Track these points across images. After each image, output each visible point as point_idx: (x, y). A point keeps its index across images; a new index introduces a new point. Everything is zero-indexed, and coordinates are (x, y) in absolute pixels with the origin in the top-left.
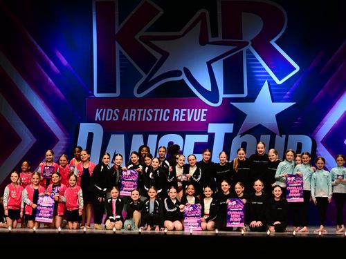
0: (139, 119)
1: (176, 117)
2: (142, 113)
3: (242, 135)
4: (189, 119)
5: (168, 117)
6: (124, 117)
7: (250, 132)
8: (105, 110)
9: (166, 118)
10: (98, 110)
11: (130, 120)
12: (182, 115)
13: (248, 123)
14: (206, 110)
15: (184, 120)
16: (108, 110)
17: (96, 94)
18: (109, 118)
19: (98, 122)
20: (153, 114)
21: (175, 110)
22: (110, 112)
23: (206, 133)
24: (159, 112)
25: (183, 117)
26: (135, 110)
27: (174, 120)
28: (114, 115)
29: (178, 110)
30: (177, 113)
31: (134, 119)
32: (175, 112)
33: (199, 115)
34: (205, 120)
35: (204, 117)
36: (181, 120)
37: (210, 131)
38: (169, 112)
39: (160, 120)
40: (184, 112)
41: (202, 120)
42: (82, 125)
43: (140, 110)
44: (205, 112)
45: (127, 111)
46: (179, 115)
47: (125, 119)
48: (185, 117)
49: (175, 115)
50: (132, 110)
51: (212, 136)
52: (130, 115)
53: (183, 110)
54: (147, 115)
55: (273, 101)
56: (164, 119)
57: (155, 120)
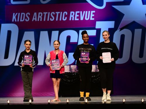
0: (45, 20)
1: (72, 18)
2: (47, 15)
3: (121, 29)
4: (82, 19)
5: (66, 18)
6: (33, 19)
7: (127, 27)
8: (19, 14)
9: (65, 18)
10: (14, 14)
11: (38, 20)
12: (77, 16)
13: (125, 20)
14: (94, 12)
15: (78, 19)
16: (22, 14)
17: (13, 2)
18: (22, 19)
19: (14, 23)
20: (55, 16)
21: (71, 12)
22: (23, 15)
23: (94, 29)
24: (59, 14)
25: (77, 18)
26: (42, 14)
27: (70, 19)
28: (26, 18)
29: (73, 12)
30: (72, 14)
31: (41, 20)
32: (71, 14)
33: (89, 16)
34: (93, 19)
35: (93, 17)
36: (76, 19)
37: (97, 27)
38: (67, 14)
39: (60, 20)
40: (78, 14)
41: (92, 19)
42: (3, 25)
43: (45, 13)
44: (93, 13)
45: (35, 14)
46: (74, 16)
47: (34, 20)
48: (79, 17)
49: (71, 16)
50: (39, 13)
51: (99, 31)
52: (38, 17)
53: (77, 12)
54: (50, 17)
55: (143, 4)
56: (64, 19)
57: (57, 20)
